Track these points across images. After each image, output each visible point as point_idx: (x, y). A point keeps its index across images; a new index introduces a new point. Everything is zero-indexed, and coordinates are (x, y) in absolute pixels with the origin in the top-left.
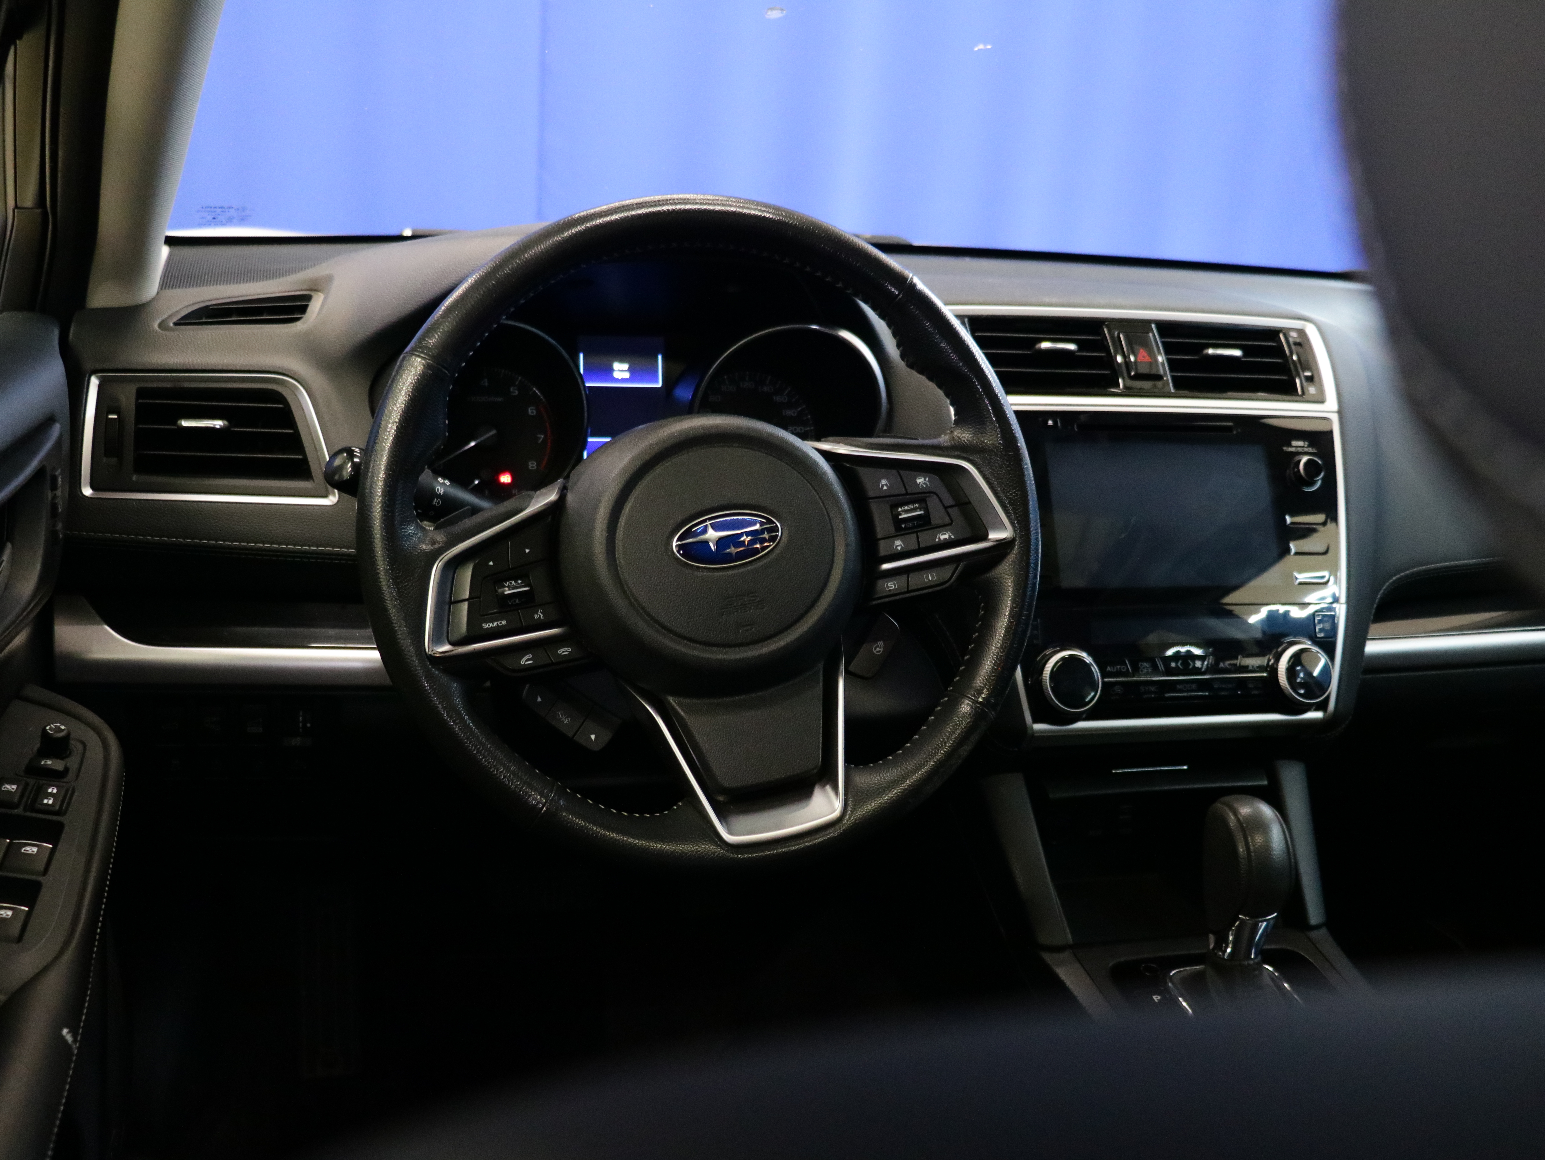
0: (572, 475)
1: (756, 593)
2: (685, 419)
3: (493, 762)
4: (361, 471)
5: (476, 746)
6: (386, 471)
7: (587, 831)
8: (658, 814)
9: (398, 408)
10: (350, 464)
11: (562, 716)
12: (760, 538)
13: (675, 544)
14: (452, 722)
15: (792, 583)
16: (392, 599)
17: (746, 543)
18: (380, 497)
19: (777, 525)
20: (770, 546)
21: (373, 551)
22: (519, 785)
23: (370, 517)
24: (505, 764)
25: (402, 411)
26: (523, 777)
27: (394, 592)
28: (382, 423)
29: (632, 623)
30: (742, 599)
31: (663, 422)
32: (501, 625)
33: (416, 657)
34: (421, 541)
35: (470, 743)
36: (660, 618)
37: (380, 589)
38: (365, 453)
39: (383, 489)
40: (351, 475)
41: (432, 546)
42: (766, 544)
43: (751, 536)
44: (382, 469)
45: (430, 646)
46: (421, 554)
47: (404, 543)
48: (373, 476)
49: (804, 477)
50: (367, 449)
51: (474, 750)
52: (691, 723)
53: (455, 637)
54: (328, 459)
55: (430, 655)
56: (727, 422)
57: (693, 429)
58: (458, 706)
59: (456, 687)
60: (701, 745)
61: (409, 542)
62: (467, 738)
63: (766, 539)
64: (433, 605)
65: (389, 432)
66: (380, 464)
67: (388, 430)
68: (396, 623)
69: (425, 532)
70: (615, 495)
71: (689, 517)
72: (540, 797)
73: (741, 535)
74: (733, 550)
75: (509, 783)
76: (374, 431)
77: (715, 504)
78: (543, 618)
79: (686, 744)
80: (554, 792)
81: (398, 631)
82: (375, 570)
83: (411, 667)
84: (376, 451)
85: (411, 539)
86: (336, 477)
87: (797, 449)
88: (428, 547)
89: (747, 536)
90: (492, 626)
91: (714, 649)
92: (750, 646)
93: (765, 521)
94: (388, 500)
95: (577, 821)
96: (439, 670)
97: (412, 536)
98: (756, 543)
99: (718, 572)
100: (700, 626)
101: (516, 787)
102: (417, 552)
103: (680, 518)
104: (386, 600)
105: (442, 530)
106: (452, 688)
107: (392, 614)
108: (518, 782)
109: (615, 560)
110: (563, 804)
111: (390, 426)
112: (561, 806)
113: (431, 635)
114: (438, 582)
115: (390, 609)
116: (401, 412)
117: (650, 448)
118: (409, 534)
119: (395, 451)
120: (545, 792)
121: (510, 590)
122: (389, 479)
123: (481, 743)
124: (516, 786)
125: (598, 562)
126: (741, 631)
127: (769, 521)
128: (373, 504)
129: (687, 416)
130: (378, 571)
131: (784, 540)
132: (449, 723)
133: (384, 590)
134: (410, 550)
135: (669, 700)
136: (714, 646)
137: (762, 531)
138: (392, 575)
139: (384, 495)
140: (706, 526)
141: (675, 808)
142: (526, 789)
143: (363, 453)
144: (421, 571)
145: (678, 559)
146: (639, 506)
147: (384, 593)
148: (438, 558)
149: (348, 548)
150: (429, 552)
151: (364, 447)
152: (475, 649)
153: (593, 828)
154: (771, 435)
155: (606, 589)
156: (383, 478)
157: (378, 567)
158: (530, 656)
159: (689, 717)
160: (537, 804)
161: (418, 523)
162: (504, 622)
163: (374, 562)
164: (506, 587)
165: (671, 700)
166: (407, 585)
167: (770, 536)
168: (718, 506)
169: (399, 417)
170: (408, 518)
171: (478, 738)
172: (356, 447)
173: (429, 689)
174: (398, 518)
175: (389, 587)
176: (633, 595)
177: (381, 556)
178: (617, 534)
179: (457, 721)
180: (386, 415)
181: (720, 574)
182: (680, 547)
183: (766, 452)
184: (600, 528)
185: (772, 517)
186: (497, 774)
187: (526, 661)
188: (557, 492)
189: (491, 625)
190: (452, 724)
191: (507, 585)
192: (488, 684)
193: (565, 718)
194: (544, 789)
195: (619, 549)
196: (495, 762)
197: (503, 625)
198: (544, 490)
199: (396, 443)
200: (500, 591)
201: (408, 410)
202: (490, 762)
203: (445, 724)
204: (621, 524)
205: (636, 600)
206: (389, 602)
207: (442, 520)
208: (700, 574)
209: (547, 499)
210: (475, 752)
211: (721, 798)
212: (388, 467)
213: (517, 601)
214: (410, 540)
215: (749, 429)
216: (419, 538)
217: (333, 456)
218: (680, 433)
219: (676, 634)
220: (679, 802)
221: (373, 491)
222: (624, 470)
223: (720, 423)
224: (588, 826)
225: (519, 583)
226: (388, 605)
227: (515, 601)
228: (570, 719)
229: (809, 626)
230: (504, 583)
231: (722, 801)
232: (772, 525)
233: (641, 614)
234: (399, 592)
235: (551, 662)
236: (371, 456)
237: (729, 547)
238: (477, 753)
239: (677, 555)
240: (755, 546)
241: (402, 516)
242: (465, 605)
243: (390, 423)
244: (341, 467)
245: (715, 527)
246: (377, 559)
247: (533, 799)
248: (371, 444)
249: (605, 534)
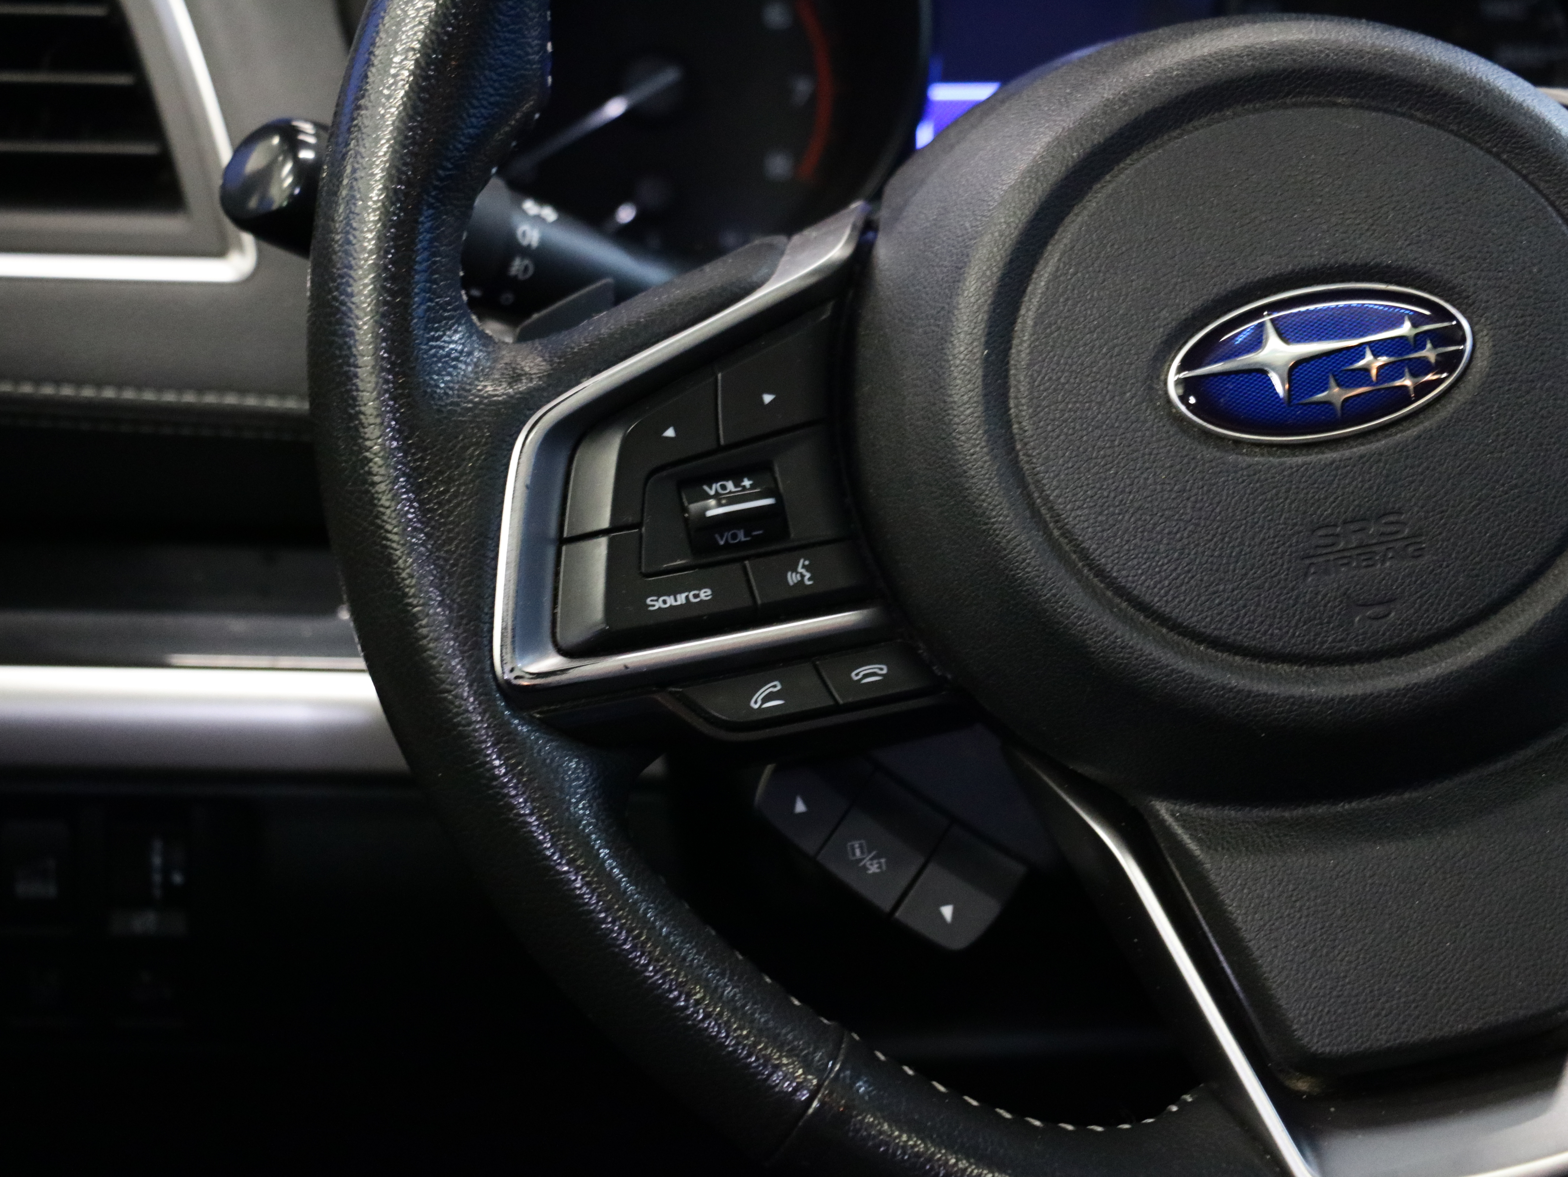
0: (888, 190)
1: (1402, 514)
2: (1203, 31)
3: (677, 974)
4: (321, 184)
5: (629, 931)
6: (388, 184)
7: (932, 1168)
8: (1126, 1126)
9: (418, 10)
10: (288, 167)
11: (862, 852)
12: (1410, 359)
13: (1172, 377)
14: (567, 864)
15: (1503, 485)
16: (405, 530)
17: (1374, 372)
18: (371, 252)
19: (1459, 324)
20: (1440, 382)
21: (355, 399)
22: (747, 1037)
23: (344, 308)
24: (707, 980)
25: (430, 20)
26: (757, 1015)
27: (408, 512)
28: (377, 53)
29: (1054, 595)
30: (1362, 530)
31: (1144, 39)
32: (698, 600)
33: (470, 686)
34: (481, 373)
35: (613, 922)
36: (1133, 582)
37: (371, 501)
38: (331, 135)
39: (378, 231)
40: (291, 196)
41: (510, 384)
42: (1430, 377)
43: (1387, 355)
44: (378, 177)
45: (508, 657)
46: (482, 406)
47: (436, 377)
48: (353, 197)
49: (1537, 189)
50: (336, 123)
51: (625, 943)
52: (1218, 875)
53: (573, 636)
54: (225, 154)
55: (508, 682)
56: (1320, 36)
57: (1221, 57)
58: (581, 821)
59: (576, 768)
60: (1248, 936)
61: (450, 374)
62: (606, 910)
63: (1428, 362)
64: (514, 546)
65: (395, 76)
66: (371, 165)
67: (393, 71)
68: (414, 596)
69: (490, 349)
70: (1009, 242)
71: (1213, 301)
72: (804, 1073)
73: (1357, 352)
74: (1335, 394)
75: (719, 1032)
76: (356, 73)
77: (1287, 266)
78: (810, 583)
79: (1204, 933)
80: (841, 1058)
81: (420, 615)
82: (360, 452)
83: (458, 714)
84: (360, 129)
85: (455, 367)
86: (253, 203)
87: (1518, 109)
88: (500, 390)
89: (1376, 355)
90: (674, 604)
91: (1284, 668)
92: (1384, 662)
93: (1427, 313)
94: (392, 262)
95: (904, 1137)
96: (529, 721)
97: (456, 359)
98: (1401, 376)
99: (1294, 455)
100: (1245, 606)
101: (737, 1044)
102: (471, 401)
103: (1187, 306)
104: (390, 532)
105: (537, 343)
106: (566, 772)
107: (404, 570)
108: (742, 1029)
109: (1008, 424)
110: (865, 1092)
111: (397, 59)
112: (862, 1097)
113: (510, 628)
114: (528, 482)
115: (400, 558)
116: (427, 23)
117: (1105, 113)
118: (448, 355)
119: (411, 129)
120: (817, 1058)
121: (720, 505)
122: (393, 204)
123: (644, 921)
124: (739, 1040)
125: (961, 428)
126: (1357, 619)
127: (1441, 314)
128: (352, 273)
129: (1209, 22)
130: (367, 454)
131: (1481, 364)
132: (558, 867)
133: (382, 506)
134: (452, 396)
135: (1158, 811)
136: (1283, 662)
137: (1419, 341)
138: (404, 464)
139: (381, 250)
140: (1262, 325)
141: (1174, 1108)
142: (765, 1048)
143: (325, 136)
144: (479, 455)
145: (1182, 418)
146: (1075, 274)
147: (383, 514)
148: (528, 417)
149: (282, 394)
150: (504, 403)
151: (328, 120)
152: (626, 667)
153: (947, 1161)
154: (1443, 72)
155: (983, 501)
156: (378, 201)
157: (368, 443)
158: (775, 686)
159: (1212, 858)
160: (795, 1090)
161: (472, 324)
162: (705, 594)
163: (356, 429)
164: (710, 497)
165: (1163, 809)
166: (443, 493)
167: (1438, 355)
168: (1293, 271)
169: (421, 35)
170: (446, 310)
171: (633, 909)
172: (306, 120)
173: (505, 775)
174: (420, 311)
175: (395, 497)
176: (1057, 519)
177: (375, 413)
178: (1013, 351)
179: (578, 863)
180: (387, 32)
181: (1300, 460)
182: (1188, 386)
183: (1429, 117)
184: (967, 333)
185: (1447, 301)
186: (686, 1008)
187: (765, 700)
188: (850, 237)
189: (670, 601)
190: (566, 868)
191: (712, 493)
192: (656, 767)
193: (872, 859)
194: (815, 1052)
195: (1019, 391)
196: (683, 973)
197: (701, 601)
198: (811, 233)
199: (414, 107)
200: (694, 507)
201: (445, 15)
202: (669, 973)
203: (547, 869)
204: (1024, 322)
205: (1066, 533)
206: (396, 538)
207: (536, 316)
208: (1245, 460)
209: (820, 258)
210: (627, 947)
211: (1302, 1085)
212: (394, 172)
213: (741, 537)
214: (450, 370)
215: (1379, 56)
216: (476, 365)
217: (243, 148)
218: (1191, 68)
219: (1176, 627)
220: (1186, 1093)
221: (351, 238)
222: (1034, 172)
223: (1300, 41)
224: (933, 1154)
225: (744, 488)
226: (394, 545)
227: (734, 536)
228: (883, 860)
229: (1550, 607)
230: (706, 488)
231: (1304, 1093)
232: (1446, 324)
233: (1080, 572)
234: (423, 510)
235: (831, 703)
236: (347, 144)
237: (1325, 387)
238: (634, 948)
239: (1177, 408)
240: (1398, 383)
241: (429, 304)
242: (600, 549)
243: (396, 53)
244: (266, 175)
245: (1286, 334)
246: (364, 421)
247: (785, 1078)
248: (347, 110)
249: (980, 351)
